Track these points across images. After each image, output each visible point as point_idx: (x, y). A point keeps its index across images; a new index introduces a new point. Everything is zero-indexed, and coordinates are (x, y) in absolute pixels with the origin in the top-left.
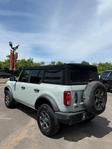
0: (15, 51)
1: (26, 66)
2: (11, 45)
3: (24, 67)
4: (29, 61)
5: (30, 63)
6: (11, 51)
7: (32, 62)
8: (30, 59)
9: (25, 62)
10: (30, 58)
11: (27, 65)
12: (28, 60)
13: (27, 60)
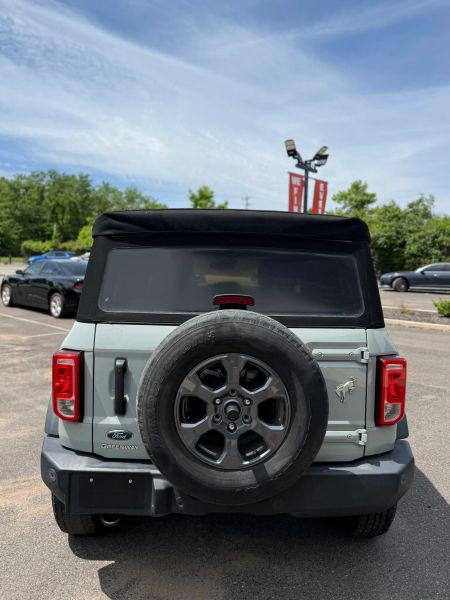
0: (311, 174)
1: (398, 233)
2: (293, 153)
3: (389, 238)
4: (416, 212)
5: (419, 218)
6: (291, 175)
7: (427, 215)
8: (420, 201)
9: (396, 216)
10: (420, 197)
11: (401, 227)
12: (411, 206)
13: (403, 206)
